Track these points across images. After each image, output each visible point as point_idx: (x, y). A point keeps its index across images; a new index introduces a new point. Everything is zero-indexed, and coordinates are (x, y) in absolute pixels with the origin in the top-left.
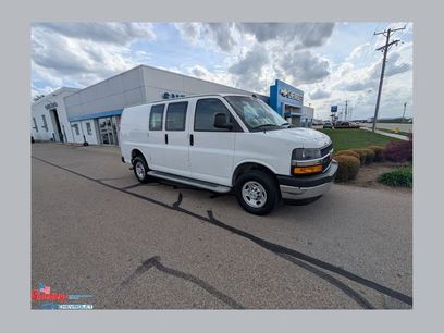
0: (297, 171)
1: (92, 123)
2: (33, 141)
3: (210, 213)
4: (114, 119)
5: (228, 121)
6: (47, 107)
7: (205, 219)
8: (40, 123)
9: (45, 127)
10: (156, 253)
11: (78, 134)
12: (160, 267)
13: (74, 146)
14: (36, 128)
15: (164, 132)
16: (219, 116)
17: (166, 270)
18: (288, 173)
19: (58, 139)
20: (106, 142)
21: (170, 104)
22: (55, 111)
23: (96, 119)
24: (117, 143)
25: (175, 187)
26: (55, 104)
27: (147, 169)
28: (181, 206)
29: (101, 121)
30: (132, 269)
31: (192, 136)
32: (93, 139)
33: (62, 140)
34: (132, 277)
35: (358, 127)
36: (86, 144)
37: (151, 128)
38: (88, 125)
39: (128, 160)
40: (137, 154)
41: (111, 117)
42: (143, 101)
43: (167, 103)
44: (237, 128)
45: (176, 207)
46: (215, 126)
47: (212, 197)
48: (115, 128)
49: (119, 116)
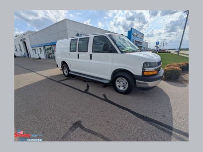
0: (145, 73)
1: (42, 48)
2: (15, 57)
3: (105, 96)
4: (53, 46)
5: (110, 48)
6: (21, 40)
7: (103, 99)
8: (18, 48)
9: (21, 50)
10: (80, 119)
11: (36, 53)
12: (82, 128)
13: (34, 59)
14: (16, 50)
15: (77, 53)
16: (105, 45)
17: (85, 130)
18: (141, 75)
19: (27, 56)
20: (49, 58)
21: (80, 39)
22: (25, 42)
23: (44, 46)
24: (54, 58)
25: (85, 81)
26: (24, 39)
27: (69, 71)
28: (89, 91)
29: (47, 47)
30: (67, 128)
31: (91, 55)
32: (43, 56)
33: (28, 56)
34: (67, 133)
35: (170, 52)
36: (40, 58)
37: (71, 51)
38: (40, 49)
39: (60, 66)
40: (64, 63)
41: (51, 45)
42: (66, 37)
43: (78, 38)
44: (115, 51)
45: (86, 92)
46: (104, 50)
47: (104, 87)
48: (53, 51)
49: (55, 45)
